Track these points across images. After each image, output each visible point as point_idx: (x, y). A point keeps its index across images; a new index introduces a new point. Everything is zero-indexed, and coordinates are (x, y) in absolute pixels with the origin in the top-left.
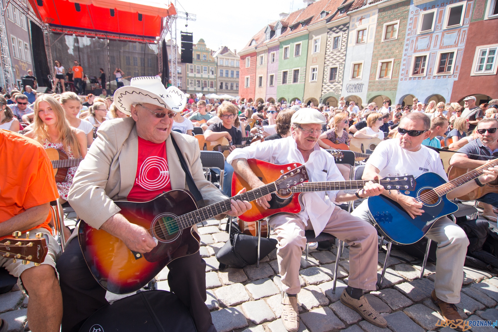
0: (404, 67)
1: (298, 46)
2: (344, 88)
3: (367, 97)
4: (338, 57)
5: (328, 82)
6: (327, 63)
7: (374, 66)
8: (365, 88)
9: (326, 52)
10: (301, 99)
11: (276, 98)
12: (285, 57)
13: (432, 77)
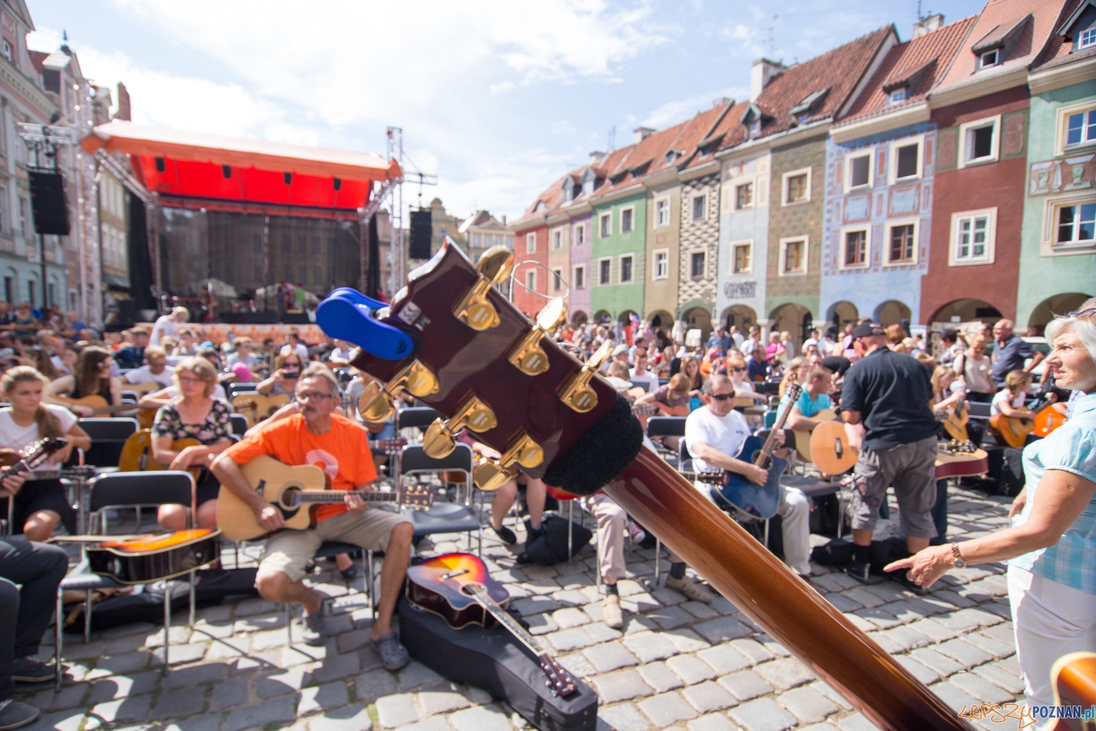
0: (828, 251)
1: (628, 213)
2: (721, 291)
3: (767, 307)
4: (705, 232)
5: (689, 279)
6: (685, 244)
7: (773, 250)
8: (760, 290)
9: (681, 224)
10: (639, 313)
11: (590, 312)
12: (604, 235)
13: (880, 269)
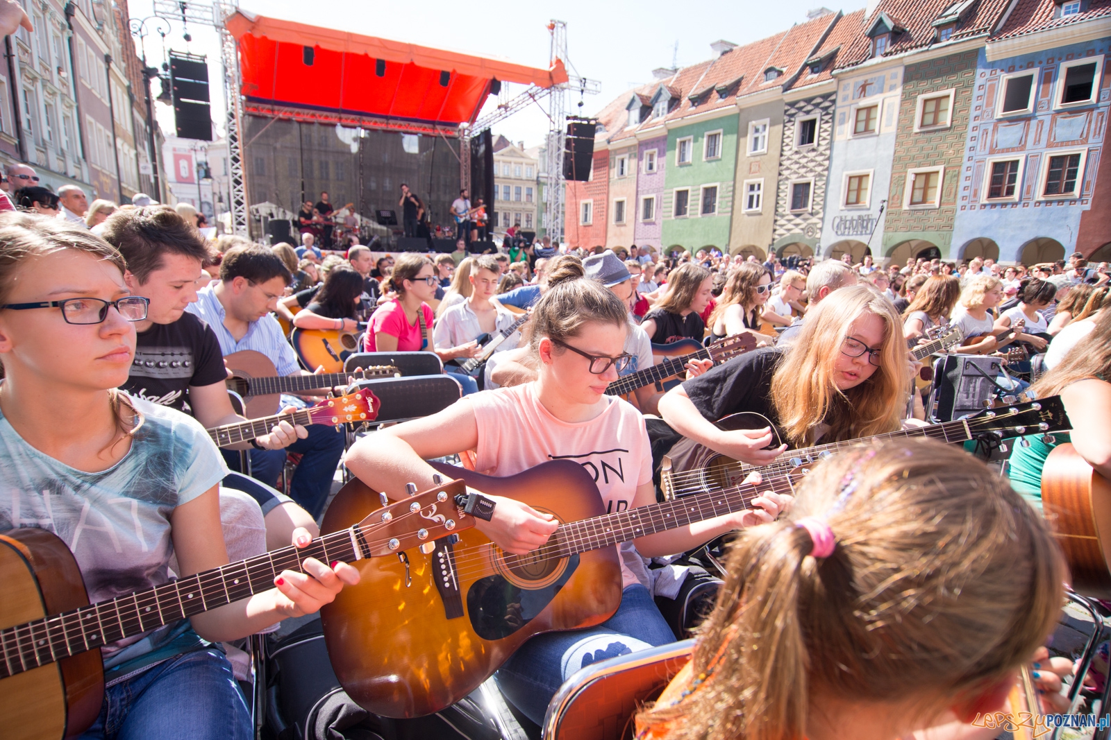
1: (713, 138)
2: (828, 226)
3: (884, 244)
4: (812, 161)
5: (788, 212)
6: (786, 173)
7: (897, 182)
8: (879, 227)
9: (782, 150)
10: (723, 249)
11: (661, 247)
12: (682, 163)
13: (1032, 203)
